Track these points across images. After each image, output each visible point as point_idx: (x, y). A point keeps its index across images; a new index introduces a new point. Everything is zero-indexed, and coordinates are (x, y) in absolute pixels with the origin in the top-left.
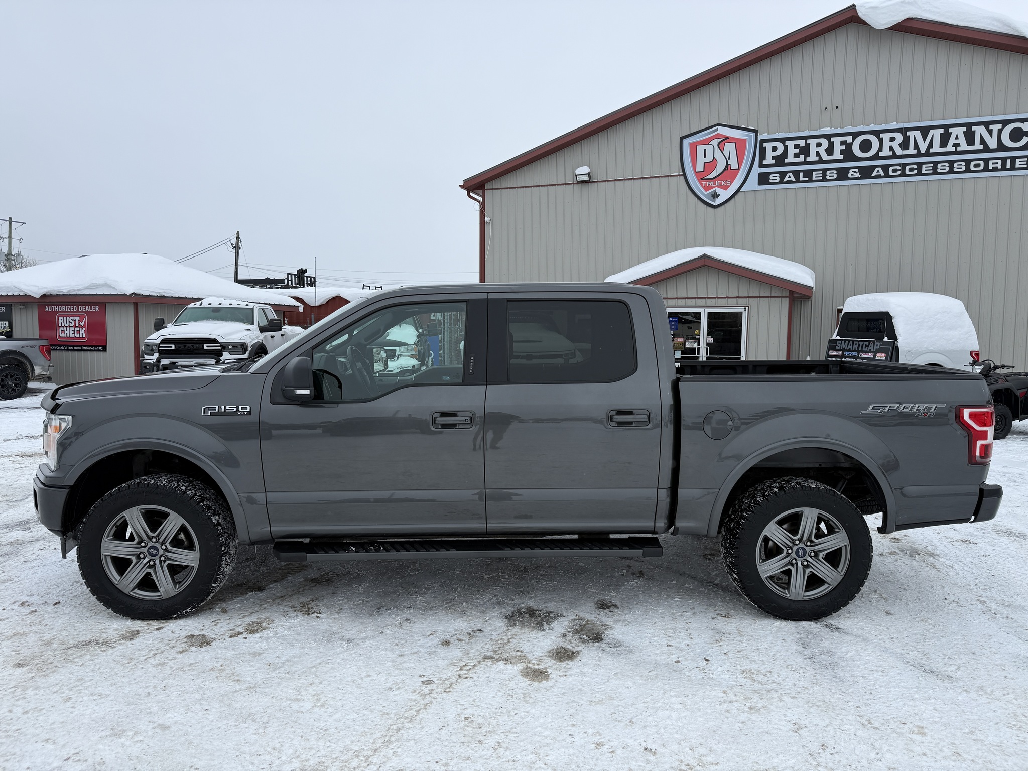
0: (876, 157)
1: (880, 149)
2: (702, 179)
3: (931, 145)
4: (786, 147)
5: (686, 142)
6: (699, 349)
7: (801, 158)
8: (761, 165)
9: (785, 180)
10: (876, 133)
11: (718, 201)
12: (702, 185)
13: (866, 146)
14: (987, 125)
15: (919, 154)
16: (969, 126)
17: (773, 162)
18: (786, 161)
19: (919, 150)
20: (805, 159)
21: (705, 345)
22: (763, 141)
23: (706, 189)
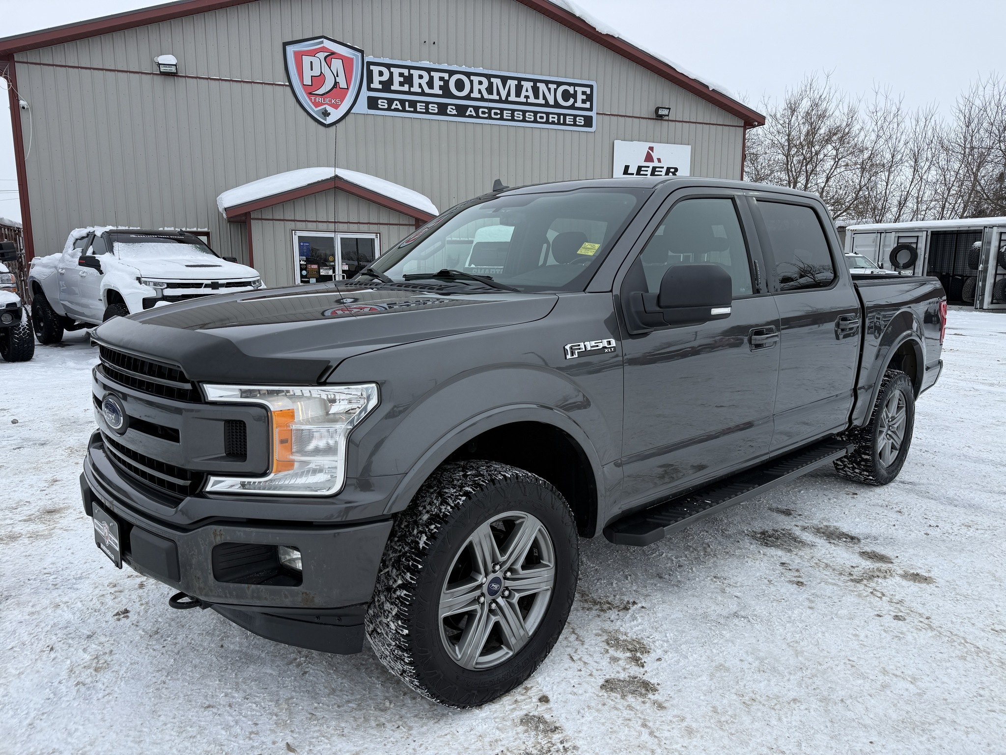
0: (468, 97)
1: (471, 91)
2: (310, 93)
3: (509, 94)
4: (391, 74)
5: (290, 50)
6: (335, 276)
7: (406, 88)
8: (370, 89)
9: (393, 108)
10: (468, 75)
11: (329, 120)
12: (311, 100)
13: (460, 85)
14: (547, 83)
15: (500, 101)
16: (536, 81)
17: (380, 87)
18: (393, 88)
19: (500, 97)
20: (410, 89)
21: (341, 272)
22: (370, 64)
23: (317, 105)
